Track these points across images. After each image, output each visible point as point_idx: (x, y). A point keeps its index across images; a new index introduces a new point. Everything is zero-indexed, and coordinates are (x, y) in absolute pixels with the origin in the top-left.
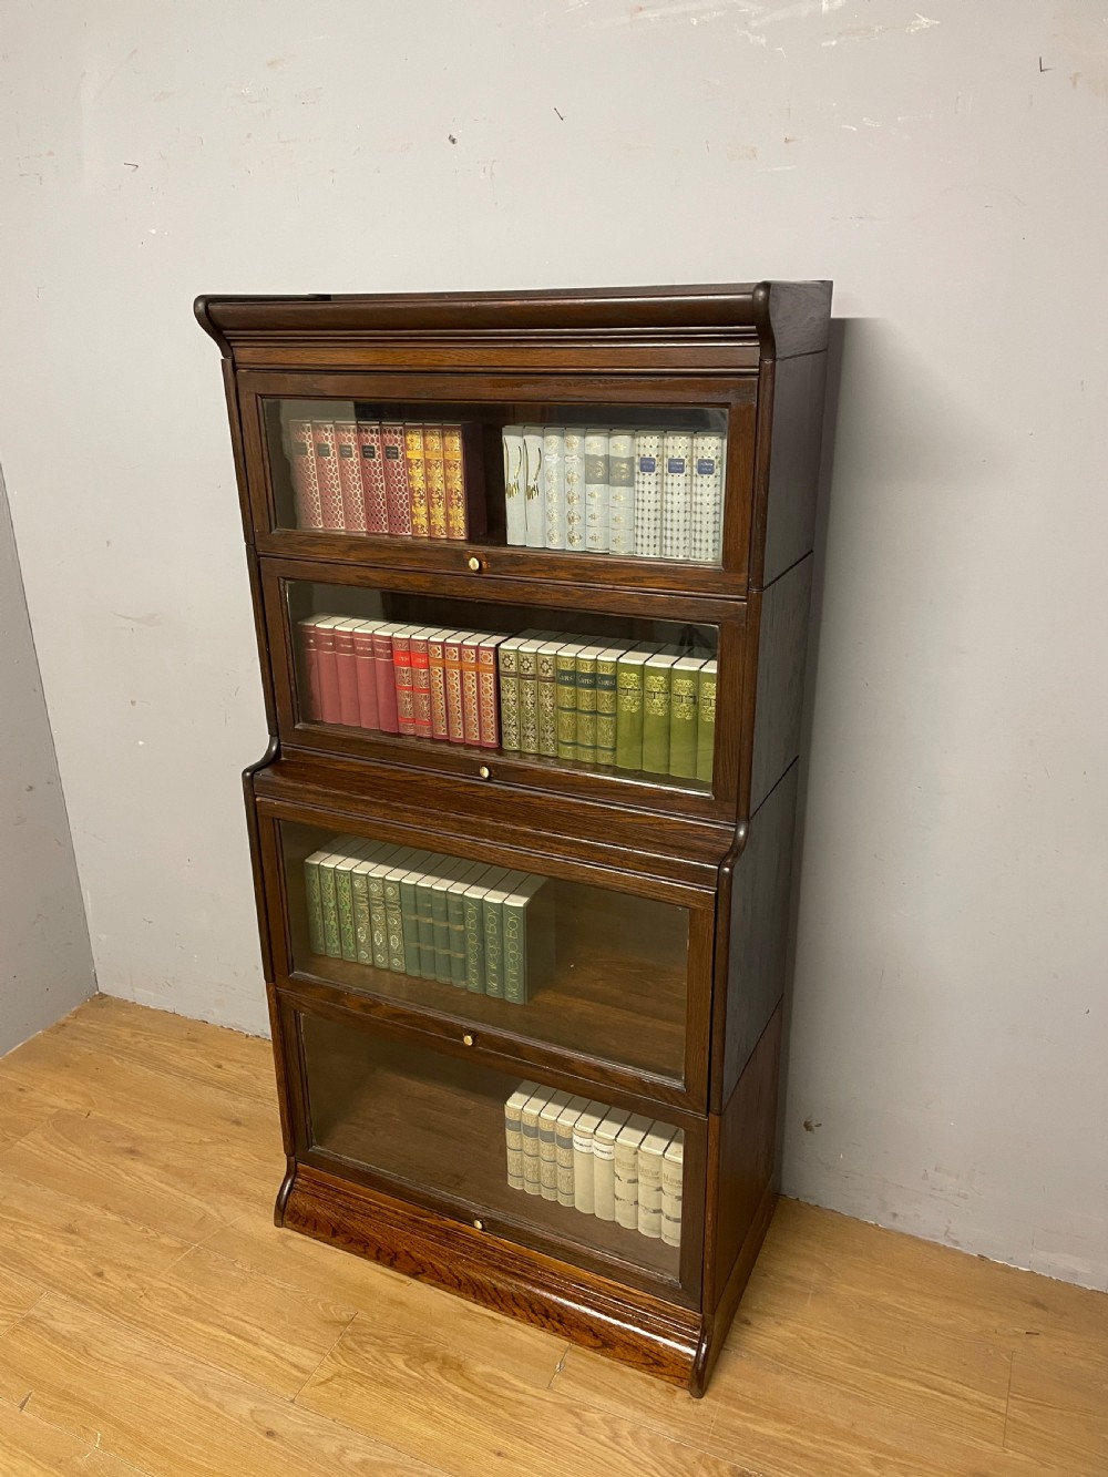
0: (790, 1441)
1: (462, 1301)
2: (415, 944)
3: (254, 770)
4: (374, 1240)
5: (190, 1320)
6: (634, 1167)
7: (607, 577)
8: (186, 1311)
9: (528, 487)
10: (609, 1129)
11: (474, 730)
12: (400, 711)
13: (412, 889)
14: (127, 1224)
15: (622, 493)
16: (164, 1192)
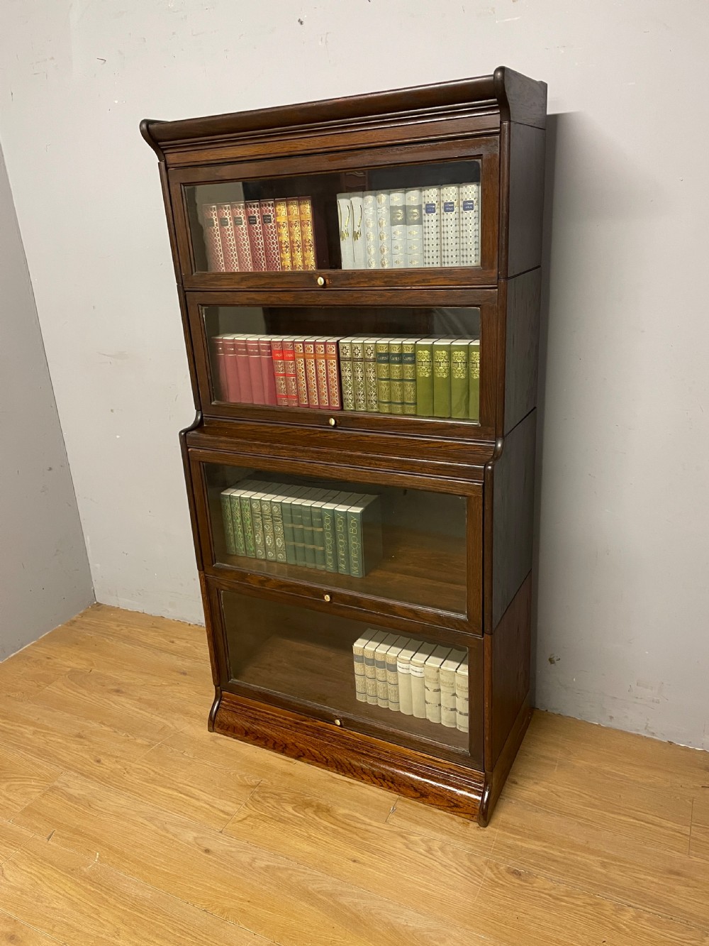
0: (546, 852)
1: (330, 773)
2: (292, 543)
3: (186, 431)
4: (272, 737)
5: (155, 786)
6: (437, 681)
7: (406, 281)
8: (153, 781)
9: (354, 232)
10: (420, 658)
11: (325, 398)
12: (278, 390)
13: (288, 507)
14: (115, 732)
15: (415, 230)
16: (138, 713)
